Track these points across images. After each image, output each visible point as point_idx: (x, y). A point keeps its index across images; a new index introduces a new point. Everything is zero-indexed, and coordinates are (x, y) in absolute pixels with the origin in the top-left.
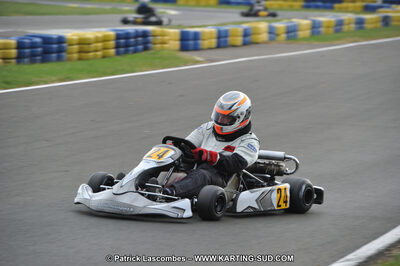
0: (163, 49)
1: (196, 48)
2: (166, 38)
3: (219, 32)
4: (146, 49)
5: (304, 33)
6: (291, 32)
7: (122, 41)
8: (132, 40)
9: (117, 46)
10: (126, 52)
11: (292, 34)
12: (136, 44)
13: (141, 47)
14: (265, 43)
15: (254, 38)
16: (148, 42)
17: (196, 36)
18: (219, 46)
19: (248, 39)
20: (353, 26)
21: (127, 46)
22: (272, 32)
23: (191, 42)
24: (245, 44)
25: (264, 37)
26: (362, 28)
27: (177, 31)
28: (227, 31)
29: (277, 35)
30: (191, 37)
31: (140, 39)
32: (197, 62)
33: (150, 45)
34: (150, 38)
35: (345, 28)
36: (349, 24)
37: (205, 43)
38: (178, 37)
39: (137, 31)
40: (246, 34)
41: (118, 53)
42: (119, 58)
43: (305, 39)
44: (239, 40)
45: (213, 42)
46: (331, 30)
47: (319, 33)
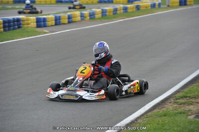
0: (27, 27)
1: (45, 26)
2: (30, 21)
3: (56, 17)
4: (19, 27)
5: (99, 16)
6: (92, 15)
7: (7, 24)
8: (12, 23)
9: (4, 27)
10: (9, 30)
11: (92, 16)
12: (14, 25)
13: (16, 27)
14: (79, 21)
15: (74, 19)
16: (20, 24)
17: (45, 20)
18: (56, 24)
19: (70, 20)
20: (122, 11)
21: (9, 26)
22: (82, 16)
23: (42, 23)
24: (69, 22)
25: (79, 18)
26: (126, 12)
27: (35, 18)
28: (60, 16)
29: (85, 17)
30: (42, 20)
31: (16, 23)
32: (45, 33)
33: (21, 26)
34: (21, 22)
35: (118, 12)
36: (120, 10)
37: (49, 23)
38: (35, 21)
39: (14, 19)
40: (69, 17)
41: (5, 30)
42: (5, 33)
43: (99, 19)
44: (66, 21)
45: (53, 23)
46: (112, 14)
47: (106, 15)
